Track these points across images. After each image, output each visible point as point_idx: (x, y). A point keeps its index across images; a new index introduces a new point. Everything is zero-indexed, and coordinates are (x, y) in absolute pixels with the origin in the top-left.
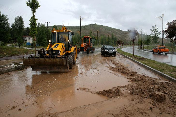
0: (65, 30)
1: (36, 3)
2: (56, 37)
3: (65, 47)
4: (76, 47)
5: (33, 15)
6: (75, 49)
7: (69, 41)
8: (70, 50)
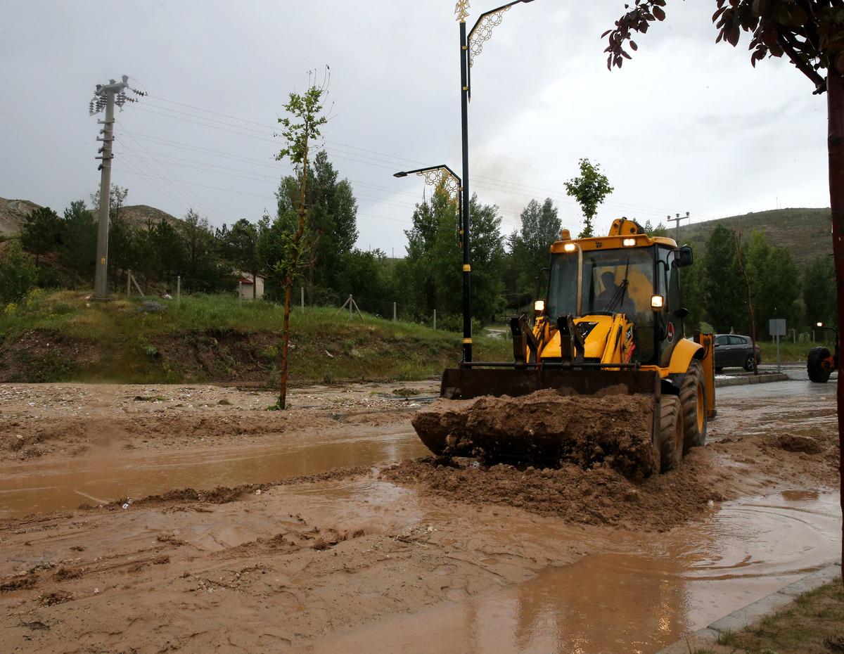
0: (635, 238)
1: (596, 184)
2: (580, 278)
3: (635, 339)
4: (706, 343)
5: (586, 225)
6: (699, 355)
7: (657, 301)
8: (663, 358)
